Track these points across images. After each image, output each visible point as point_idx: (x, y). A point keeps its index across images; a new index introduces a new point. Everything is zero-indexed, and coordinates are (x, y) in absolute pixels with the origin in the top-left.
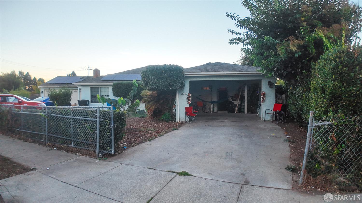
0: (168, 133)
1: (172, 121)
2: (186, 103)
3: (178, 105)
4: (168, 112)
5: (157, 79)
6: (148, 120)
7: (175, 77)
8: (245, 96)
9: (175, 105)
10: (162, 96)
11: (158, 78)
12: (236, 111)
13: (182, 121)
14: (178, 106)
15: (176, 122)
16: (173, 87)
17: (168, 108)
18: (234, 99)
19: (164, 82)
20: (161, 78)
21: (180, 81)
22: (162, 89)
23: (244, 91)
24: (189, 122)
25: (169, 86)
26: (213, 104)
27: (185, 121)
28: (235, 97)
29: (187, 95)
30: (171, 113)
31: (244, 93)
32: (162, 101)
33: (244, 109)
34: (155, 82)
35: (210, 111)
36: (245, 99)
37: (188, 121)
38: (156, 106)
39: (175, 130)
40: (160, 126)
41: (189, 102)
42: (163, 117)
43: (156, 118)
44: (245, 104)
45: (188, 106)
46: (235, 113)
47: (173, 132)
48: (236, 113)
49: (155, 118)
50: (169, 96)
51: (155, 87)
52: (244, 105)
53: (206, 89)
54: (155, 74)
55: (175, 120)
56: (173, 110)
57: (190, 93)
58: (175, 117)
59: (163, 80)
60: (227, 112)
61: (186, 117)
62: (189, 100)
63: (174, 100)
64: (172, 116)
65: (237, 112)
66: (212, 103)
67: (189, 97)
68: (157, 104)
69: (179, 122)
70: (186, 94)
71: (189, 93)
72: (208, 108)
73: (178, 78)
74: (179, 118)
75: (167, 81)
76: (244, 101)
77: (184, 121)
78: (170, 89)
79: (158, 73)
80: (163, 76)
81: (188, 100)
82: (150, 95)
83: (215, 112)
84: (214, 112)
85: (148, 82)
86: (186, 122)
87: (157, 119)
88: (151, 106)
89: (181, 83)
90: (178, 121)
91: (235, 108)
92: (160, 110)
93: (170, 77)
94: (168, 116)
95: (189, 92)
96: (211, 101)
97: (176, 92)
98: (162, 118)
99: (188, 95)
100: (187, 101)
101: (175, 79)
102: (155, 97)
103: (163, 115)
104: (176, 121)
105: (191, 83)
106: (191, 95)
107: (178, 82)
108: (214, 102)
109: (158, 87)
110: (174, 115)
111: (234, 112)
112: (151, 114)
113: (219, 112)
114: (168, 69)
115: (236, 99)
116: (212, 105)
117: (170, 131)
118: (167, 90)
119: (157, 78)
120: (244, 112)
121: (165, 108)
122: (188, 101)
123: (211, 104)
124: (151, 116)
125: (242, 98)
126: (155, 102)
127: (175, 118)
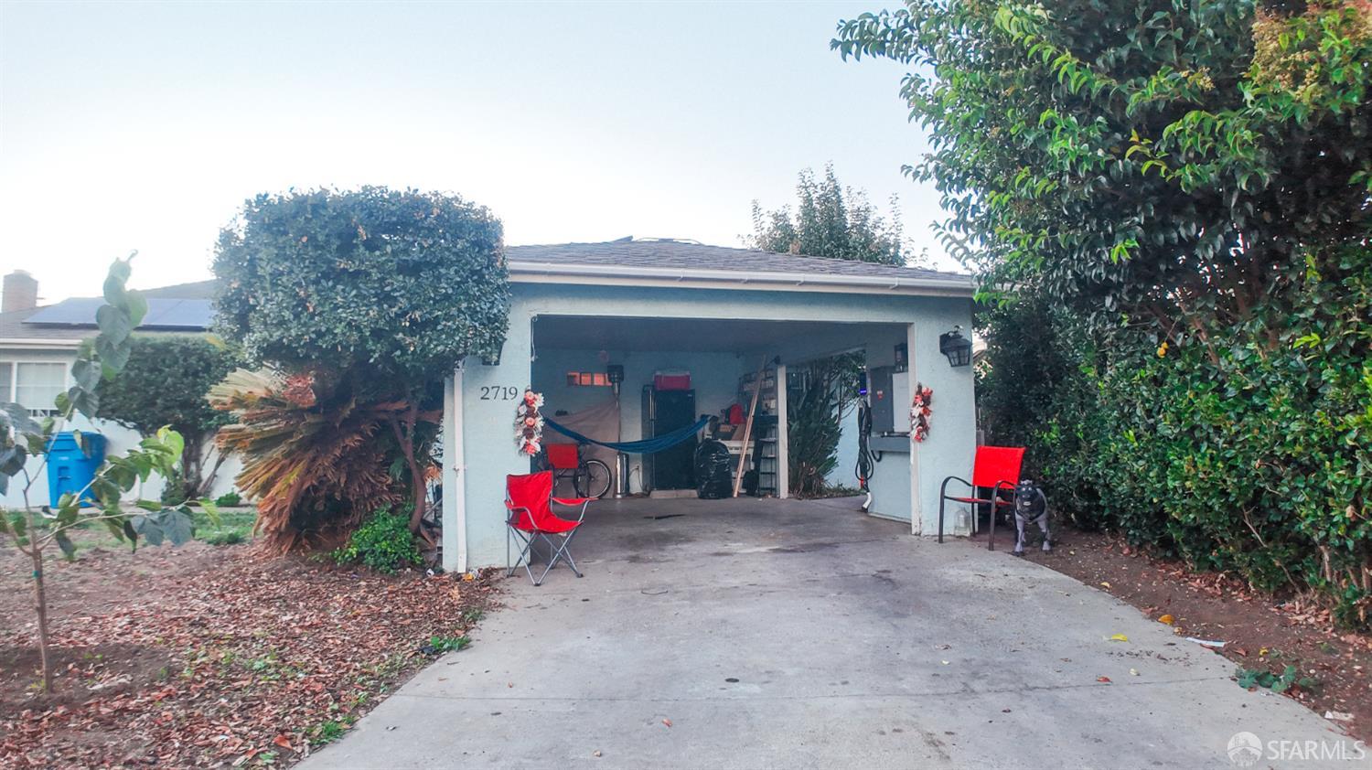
0: (392, 687)
1: (421, 568)
2: (513, 449)
3: (460, 465)
4: (392, 512)
5: (316, 282)
6: (255, 563)
7: (443, 271)
8: (777, 417)
9: (440, 465)
10: (353, 406)
11: (326, 276)
12: (738, 486)
13: (485, 565)
14: (461, 473)
15: (442, 572)
16: (431, 340)
17: (390, 482)
18: (724, 429)
19: (369, 306)
20: (340, 276)
21: (479, 299)
22: (346, 348)
23: (772, 392)
24: (529, 565)
25: (404, 330)
26: (627, 456)
27: (504, 565)
28: (727, 423)
29: (520, 398)
30: (411, 516)
31: (773, 402)
32: (353, 441)
33: (774, 474)
34: (302, 303)
35: (611, 491)
36: (776, 428)
37: (521, 564)
38: (308, 471)
39: (449, 649)
40: (334, 616)
41: (527, 445)
42: (359, 545)
43: (314, 547)
44: (777, 451)
45: (523, 467)
46: (732, 496)
47: (427, 681)
48: (735, 495)
49: (303, 546)
50: (401, 405)
51: (299, 338)
52: (775, 459)
53: (592, 380)
54: (305, 246)
55: (440, 556)
56: (426, 493)
57: (535, 389)
58: (440, 535)
59: (356, 287)
60: (694, 493)
61: (512, 540)
62: (529, 433)
63: (428, 430)
64: (417, 533)
65: (739, 494)
66: (623, 448)
67: (531, 413)
68: (314, 460)
69: (468, 570)
70: (508, 395)
71: (527, 391)
72: (601, 474)
73: (464, 281)
74: (462, 547)
75: (387, 298)
76: (773, 439)
77: (498, 561)
78: (404, 352)
79: (321, 238)
80: (362, 262)
81: (520, 433)
82: (270, 400)
83: (637, 496)
84: (631, 495)
85: (252, 301)
86: (514, 573)
87: (316, 557)
88: (276, 469)
89: (489, 318)
90: (461, 570)
91: (734, 474)
92: (338, 496)
93: (412, 269)
94: (392, 539)
95: (527, 383)
96: (616, 441)
97: (447, 381)
98: (354, 551)
99: (526, 402)
100: (518, 440)
101: (444, 288)
102: (303, 410)
103: (357, 527)
104: (447, 565)
105: (542, 326)
106: (539, 402)
107: (464, 305)
108: (633, 446)
109: (320, 335)
110: (428, 525)
111: (726, 492)
112: (272, 529)
113: (657, 495)
114: (394, 219)
115: (733, 431)
116: (622, 460)
117: (405, 672)
118: (386, 357)
119: (313, 277)
120: (773, 491)
121: (373, 486)
122: (524, 440)
123: (619, 454)
124: (277, 539)
125: (765, 424)
126: (305, 445)
127: (440, 548)
